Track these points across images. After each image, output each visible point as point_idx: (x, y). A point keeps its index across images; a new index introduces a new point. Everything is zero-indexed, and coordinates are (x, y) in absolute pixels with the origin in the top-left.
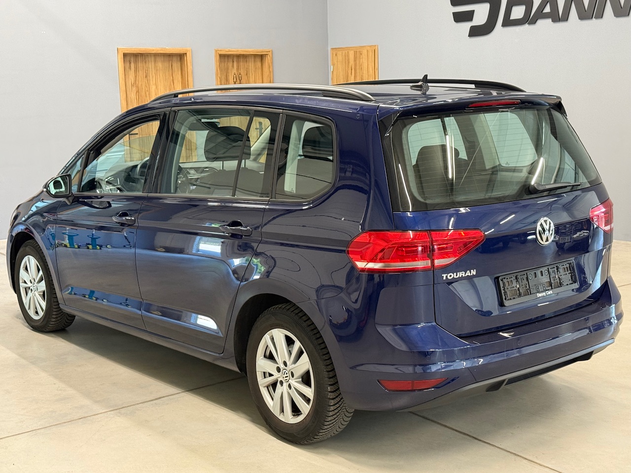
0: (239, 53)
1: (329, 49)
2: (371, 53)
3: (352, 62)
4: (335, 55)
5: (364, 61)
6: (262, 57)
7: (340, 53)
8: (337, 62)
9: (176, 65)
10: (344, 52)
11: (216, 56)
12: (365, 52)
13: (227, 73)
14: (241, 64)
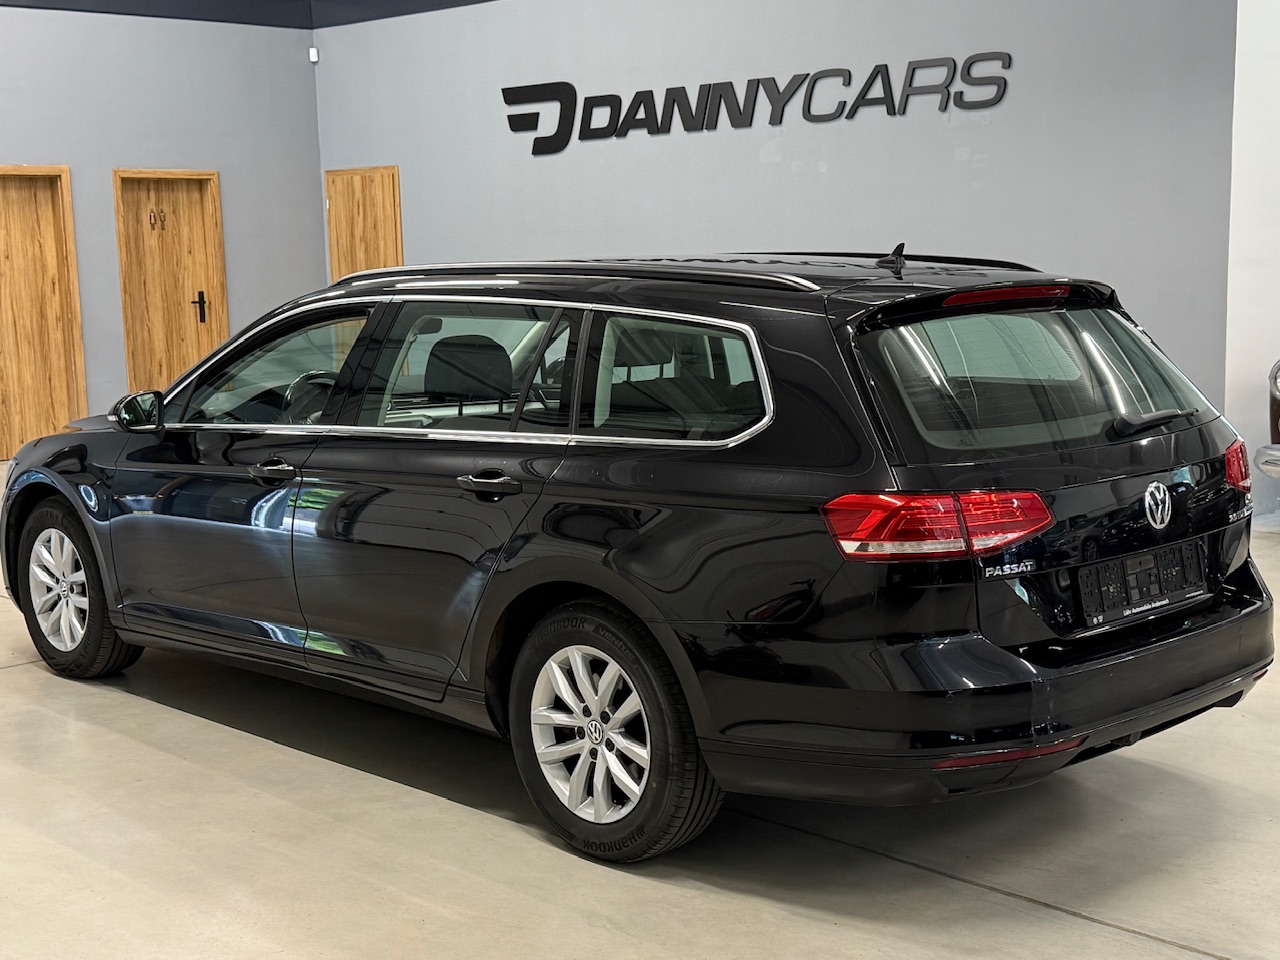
0: (157, 176)
1: (322, 172)
2: (387, 179)
3: (358, 194)
4: (331, 182)
5: (377, 192)
6: (200, 184)
7: (338, 179)
8: (336, 192)
9: (43, 196)
10: (345, 177)
11: (115, 182)
12: (378, 177)
13: (138, 209)
14: (164, 195)
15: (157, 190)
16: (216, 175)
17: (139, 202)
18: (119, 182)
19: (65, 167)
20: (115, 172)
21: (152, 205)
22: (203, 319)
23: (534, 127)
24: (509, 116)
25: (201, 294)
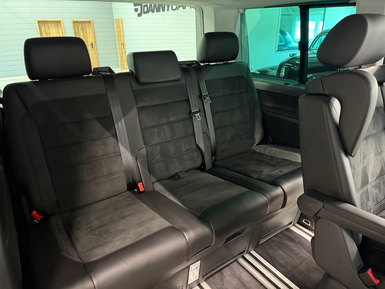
0: (81, 21)
3: (118, 24)
4: (115, 22)
6: (90, 22)
9: (58, 25)
12: (120, 21)
13: (78, 28)
14: (83, 24)
15: (82, 24)
16: (92, 21)
17: (78, 26)
18: (72, 22)
19: (61, 19)
20: (72, 20)
21: (81, 26)
22: (93, 48)
23: (138, 11)
24: (135, 9)
25: (92, 43)
